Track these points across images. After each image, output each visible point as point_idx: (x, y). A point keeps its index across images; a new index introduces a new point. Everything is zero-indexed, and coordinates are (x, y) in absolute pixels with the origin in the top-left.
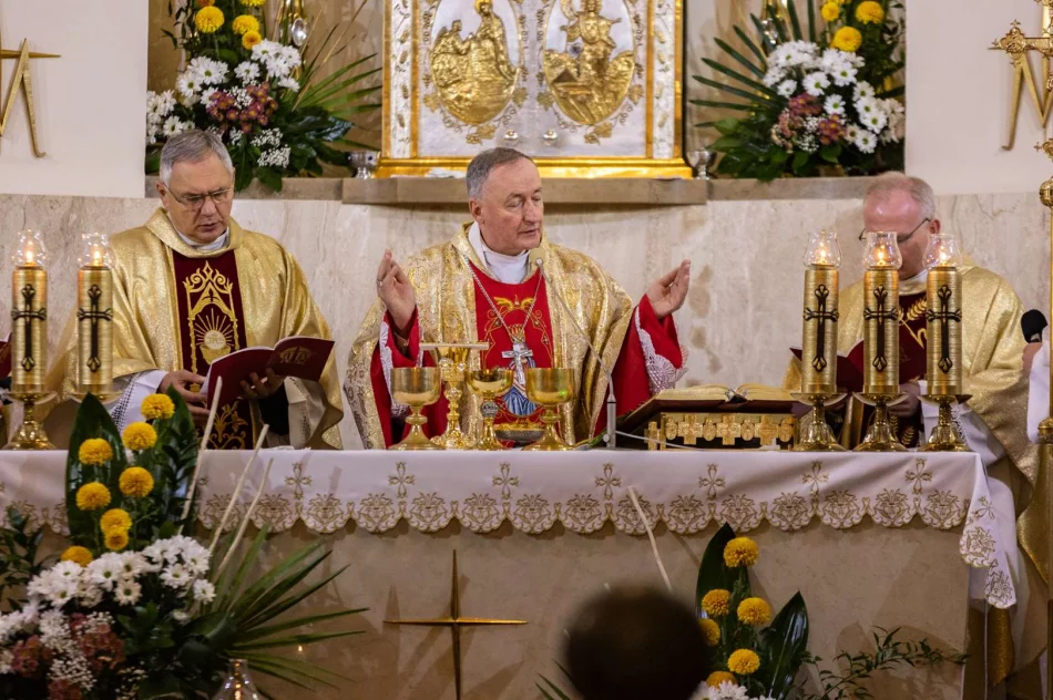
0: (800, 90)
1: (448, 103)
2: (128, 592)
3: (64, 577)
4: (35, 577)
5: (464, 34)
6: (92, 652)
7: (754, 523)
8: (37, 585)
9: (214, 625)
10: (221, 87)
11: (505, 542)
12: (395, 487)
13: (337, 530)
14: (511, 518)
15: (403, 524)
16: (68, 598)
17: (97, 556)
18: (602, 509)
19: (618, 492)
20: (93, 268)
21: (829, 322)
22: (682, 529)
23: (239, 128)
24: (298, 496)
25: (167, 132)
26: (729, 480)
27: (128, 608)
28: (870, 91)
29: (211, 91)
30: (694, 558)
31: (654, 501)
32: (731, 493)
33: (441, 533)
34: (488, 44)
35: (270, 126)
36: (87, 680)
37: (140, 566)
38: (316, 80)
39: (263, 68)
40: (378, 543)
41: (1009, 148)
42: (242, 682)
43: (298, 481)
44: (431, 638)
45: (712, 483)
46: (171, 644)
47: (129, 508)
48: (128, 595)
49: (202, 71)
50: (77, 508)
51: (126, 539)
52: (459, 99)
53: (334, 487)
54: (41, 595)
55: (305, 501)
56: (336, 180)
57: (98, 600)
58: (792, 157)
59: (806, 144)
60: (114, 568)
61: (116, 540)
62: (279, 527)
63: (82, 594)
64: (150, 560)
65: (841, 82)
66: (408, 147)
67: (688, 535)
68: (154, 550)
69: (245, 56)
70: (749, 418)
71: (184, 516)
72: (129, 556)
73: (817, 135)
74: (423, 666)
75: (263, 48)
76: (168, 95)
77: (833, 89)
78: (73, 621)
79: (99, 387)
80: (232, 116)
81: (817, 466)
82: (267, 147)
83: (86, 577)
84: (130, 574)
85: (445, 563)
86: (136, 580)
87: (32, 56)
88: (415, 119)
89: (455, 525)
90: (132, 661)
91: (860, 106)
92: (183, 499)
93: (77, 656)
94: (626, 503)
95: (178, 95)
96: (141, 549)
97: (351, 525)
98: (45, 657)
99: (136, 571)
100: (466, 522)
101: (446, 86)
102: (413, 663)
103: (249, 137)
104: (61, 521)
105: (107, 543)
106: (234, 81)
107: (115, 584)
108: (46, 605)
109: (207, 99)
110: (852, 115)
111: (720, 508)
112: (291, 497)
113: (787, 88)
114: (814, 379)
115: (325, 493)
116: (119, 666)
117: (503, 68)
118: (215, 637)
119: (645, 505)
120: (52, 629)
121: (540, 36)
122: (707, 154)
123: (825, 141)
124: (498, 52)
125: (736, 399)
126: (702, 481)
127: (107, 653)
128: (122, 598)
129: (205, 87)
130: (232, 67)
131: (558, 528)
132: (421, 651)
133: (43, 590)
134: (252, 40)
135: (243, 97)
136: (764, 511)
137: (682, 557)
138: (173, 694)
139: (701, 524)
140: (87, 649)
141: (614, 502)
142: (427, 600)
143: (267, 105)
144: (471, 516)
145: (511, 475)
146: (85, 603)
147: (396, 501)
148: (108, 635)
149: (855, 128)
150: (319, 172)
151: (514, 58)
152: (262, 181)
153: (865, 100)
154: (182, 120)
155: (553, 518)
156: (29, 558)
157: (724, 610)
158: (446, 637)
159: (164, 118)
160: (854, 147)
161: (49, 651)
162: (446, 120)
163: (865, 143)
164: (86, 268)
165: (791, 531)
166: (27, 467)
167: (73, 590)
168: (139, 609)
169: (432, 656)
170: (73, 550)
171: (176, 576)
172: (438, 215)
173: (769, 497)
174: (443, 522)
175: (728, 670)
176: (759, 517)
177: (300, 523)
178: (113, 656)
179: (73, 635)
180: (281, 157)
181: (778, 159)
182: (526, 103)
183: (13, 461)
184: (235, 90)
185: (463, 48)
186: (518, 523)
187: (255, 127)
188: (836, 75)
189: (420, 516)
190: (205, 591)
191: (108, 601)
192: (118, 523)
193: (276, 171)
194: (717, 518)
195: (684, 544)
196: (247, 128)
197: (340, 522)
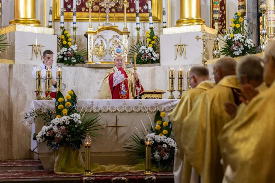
0: (145, 52)
1: (97, 54)
2: (68, 122)
3: (57, 120)
4: (52, 120)
5: (99, 45)
6: (62, 132)
7: (163, 110)
8: (52, 122)
9: (82, 128)
10: (66, 52)
11: (124, 114)
12: (107, 105)
13: (98, 112)
14: (125, 110)
15: (109, 111)
16: (58, 124)
17: (62, 117)
18: (139, 108)
19: (142, 106)
20: (59, 71)
21: (173, 79)
22: (152, 111)
23: (69, 57)
24: (92, 107)
25: (59, 57)
26: (159, 104)
27: (68, 125)
28: (154, 52)
29: (65, 52)
30: (154, 116)
31: (147, 107)
32: (160, 105)
33: (115, 112)
34: (102, 46)
35: (73, 57)
36: (62, 137)
37: (69, 118)
38: (79, 51)
39: (72, 49)
40: (105, 114)
41: (176, 59)
42: (89, 137)
43: (92, 104)
44: (113, 128)
45: (156, 104)
46: (75, 131)
47: (67, 109)
48: (68, 123)
49: (64, 49)
50: (58, 109)
51: (67, 114)
52: (98, 54)
53: (98, 105)
54: (53, 123)
55: (93, 108)
56: (82, 64)
57: (63, 124)
58: (144, 61)
59: (146, 60)
60: (65, 118)
61: (65, 114)
62: (89, 112)
63: (60, 123)
64: (71, 117)
65: (151, 51)
66: (91, 60)
67: (153, 112)
68: (72, 115)
69: (70, 47)
70: (156, 94)
71: (75, 110)
72: (67, 117)
73: (148, 58)
74: (112, 133)
75: (72, 46)
76: (59, 52)
77: (149, 52)
78: (59, 127)
79: (60, 90)
80: (68, 55)
81: (172, 101)
82: (73, 60)
83: (61, 120)
84: (68, 119)
85: (115, 117)
86: (69, 120)
87: (41, 46)
88: (92, 56)
89: (117, 111)
90: (68, 134)
91: (153, 54)
92: (75, 107)
93: (60, 133)
94: (143, 107)
95: (61, 53)
96: (69, 115)
97: (100, 111)
98: (54, 133)
99: (69, 119)
100: (118, 110)
101: (97, 52)
102: (110, 133)
103: (70, 58)
104: (54, 111)
105: (64, 115)
106: (68, 51)
107: (65, 121)
108: (54, 125)
109: (65, 53)
110: (152, 55)
111: (157, 108)
112: (91, 107)
113: (143, 52)
114: (171, 88)
115: (96, 106)
116: (67, 134)
117: (104, 50)
118: (82, 129)
119: (146, 108)
120: (55, 129)
121: (109, 45)
122: (132, 61)
123: (149, 59)
124: (103, 47)
125: (155, 92)
126: (155, 104)
127: (65, 132)
128: (67, 123)
129: (64, 51)
130: (68, 49)
131: (133, 111)
132: (111, 130)
133: (53, 122)
134: (70, 45)
135: (70, 53)
136: (164, 108)
137: (152, 115)
138: (76, 139)
139: (155, 110)
140: (61, 132)
141: (141, 107)
142: (112, 123)
143: (73, 54)
144: (119, 110)
145: (125, 103)
146: (60, 124)
147: (108, 107)
148: (65, 130)
149: (152, 57)
150: (80, 63)
151: (106, 48)
152: (72, 64)
153: (154, 53)
154: (61, 56)
155: (132, 110)
156: (51, 117)
157: (160, 124)
158: (115, 129)
159: (59, 56)
160: (153, 60)
161: (55, 132)
162: (96, 57)
163: (154, 59)
164: (58, 71)
165: (168, 111)
166: (49, 102)
167: (59, 122)
168: (70, 125)
169: (113, 131)
170: (58, 116)
171: (76, 120)
172: (96, 69)
173: (165, 106)
174: (115, 111)
175: (162, 133)
176: (164, 109)
177: (92, 111)
178: (66, 133)
179: (59, 130)
180: (75, 61)
181: (142, 62)
182: (107, 54)
183: (46, 102)
184: (68, 52)
185: (99, 47)
186: (126, 111)
187: (72, 57)
188: (150, 50)
189: (111, 110)
190: (80, 122)
191: (64, 124)
192: (65, 111)
193: (74, 63)
194: (157, 109)
195: (152, 113)
196: (70, 57)
197: (99, 111)
